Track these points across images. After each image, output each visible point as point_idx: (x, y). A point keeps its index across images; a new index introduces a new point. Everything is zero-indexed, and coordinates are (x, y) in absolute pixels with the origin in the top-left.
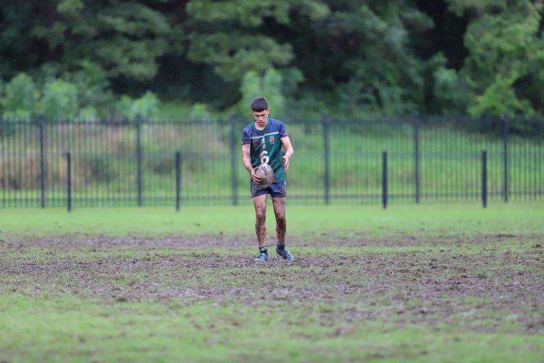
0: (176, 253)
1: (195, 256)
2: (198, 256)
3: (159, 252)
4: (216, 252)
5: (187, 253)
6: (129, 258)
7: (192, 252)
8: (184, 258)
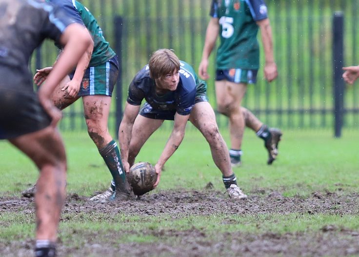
0: (116, 227)
1: (155, 234)
2: (162, 233)
3: (79, 226)
4: (198, 225)
5: (137, 227)
6: (17, 237)
7: (148, 224)
8: (133, 238)
